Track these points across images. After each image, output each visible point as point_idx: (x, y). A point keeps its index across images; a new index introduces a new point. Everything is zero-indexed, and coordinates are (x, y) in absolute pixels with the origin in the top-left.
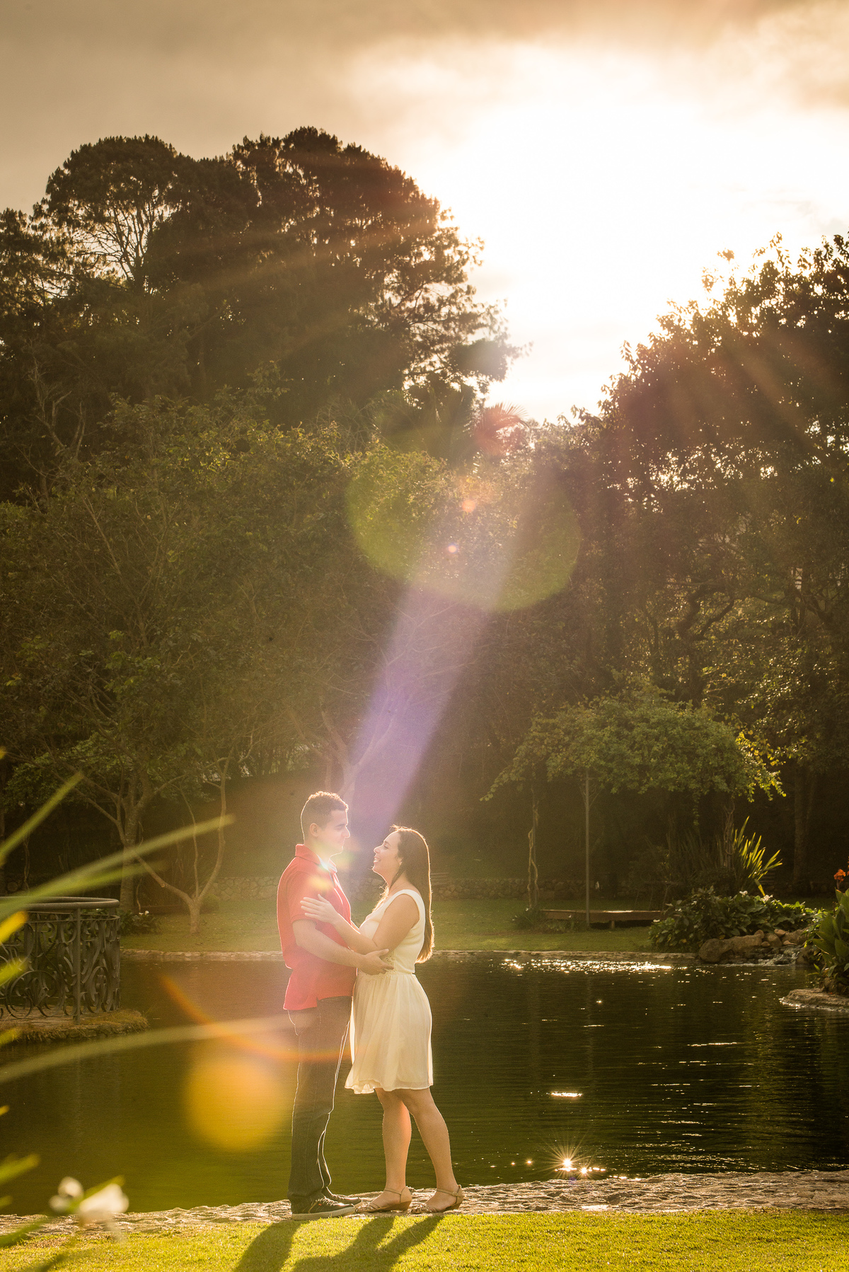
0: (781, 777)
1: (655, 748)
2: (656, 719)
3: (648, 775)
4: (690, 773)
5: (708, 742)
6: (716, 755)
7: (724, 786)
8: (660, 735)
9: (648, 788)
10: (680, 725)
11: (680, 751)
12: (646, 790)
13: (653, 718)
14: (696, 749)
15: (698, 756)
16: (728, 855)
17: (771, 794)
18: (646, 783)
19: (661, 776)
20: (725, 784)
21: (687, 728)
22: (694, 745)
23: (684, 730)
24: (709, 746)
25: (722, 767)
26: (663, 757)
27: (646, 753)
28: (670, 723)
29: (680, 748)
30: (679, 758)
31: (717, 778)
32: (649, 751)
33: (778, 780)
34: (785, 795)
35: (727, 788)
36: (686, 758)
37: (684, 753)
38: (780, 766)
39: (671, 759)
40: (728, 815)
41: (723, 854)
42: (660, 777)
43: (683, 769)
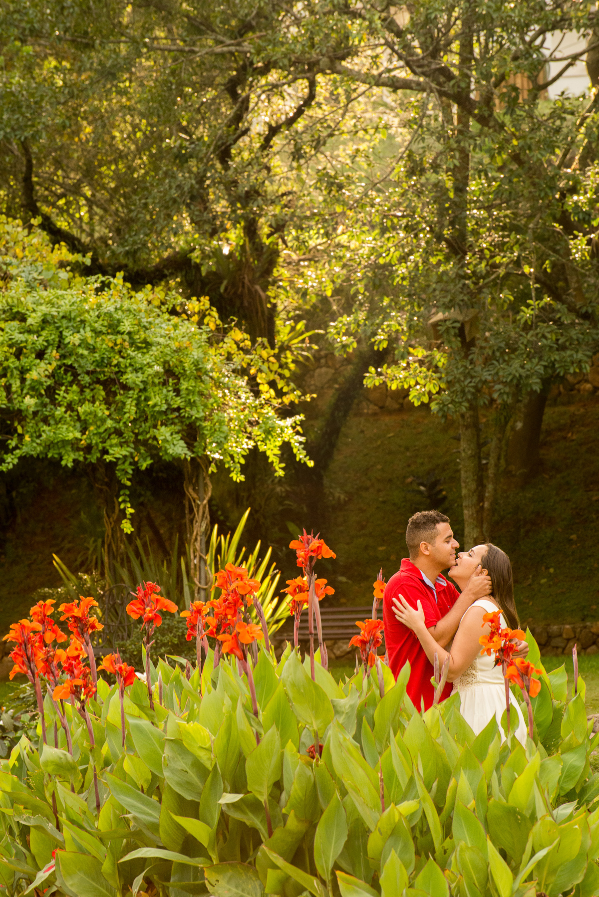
0: (305, 429)
1: (33, 375)
2: (39, 314)
3: (20, 430)
4: (109, 423)
5: (147, 359)
6: (165, 383)
7: (178, 449)
8: (46, 348)
9: (20, 458)
10: (90, 325)
11: (87, 379)
12: (16, 461)
13: (34, 311)
14: (123, 373)
15: (126, 387)
16: (199, 588)
17: (280, 462)
18: (16, 448)
19: (47, 432)
20: (182, 443)
21: (104, 330)
22: (118, 365)
23: (97, 333)
24: (149, 365)
25: (178, 409)
26: (51, 392)
27: (16, 385)
28: (70, 320)
29: (88, 373)
30: (88, 394)
31: (164, 433)
32: (23, 380)
33: (298, 433)
34: (311, 464)
35: (186, 451)
36: (103, 393)
37: (98, 381)
38: (303, 404)
39: (69, 397)
40: (198, 506)
41: (190, 588)
42: (44, 436)
43: (96, 416)
